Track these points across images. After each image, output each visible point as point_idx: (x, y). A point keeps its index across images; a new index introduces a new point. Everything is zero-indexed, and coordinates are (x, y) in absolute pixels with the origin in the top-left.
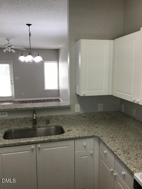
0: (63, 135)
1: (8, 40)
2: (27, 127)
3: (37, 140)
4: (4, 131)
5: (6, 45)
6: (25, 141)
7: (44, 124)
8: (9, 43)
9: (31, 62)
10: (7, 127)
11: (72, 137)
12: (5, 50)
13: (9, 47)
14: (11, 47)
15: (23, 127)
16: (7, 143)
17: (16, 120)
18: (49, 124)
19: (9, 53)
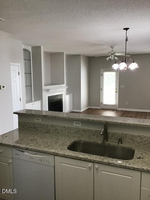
0: (127, 162)
1: (112, 47)
2: (97, 141)
3: (95, 159)
4: (73, 141)
5: (109, 53)
6: (83, 157)
7: (116, 143)
8: (113, 50)
9: (125, 70)
10: (79, 137)
11: (138, 167)
12: (109, 58)
13: (112, 54)
14: (115, 55)
15: (93, 140)
16: (67, 154)
17: (88, 131)
18: (122, 143)
19: (112, 60)
